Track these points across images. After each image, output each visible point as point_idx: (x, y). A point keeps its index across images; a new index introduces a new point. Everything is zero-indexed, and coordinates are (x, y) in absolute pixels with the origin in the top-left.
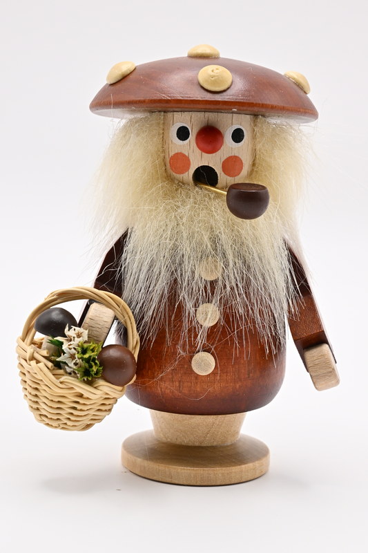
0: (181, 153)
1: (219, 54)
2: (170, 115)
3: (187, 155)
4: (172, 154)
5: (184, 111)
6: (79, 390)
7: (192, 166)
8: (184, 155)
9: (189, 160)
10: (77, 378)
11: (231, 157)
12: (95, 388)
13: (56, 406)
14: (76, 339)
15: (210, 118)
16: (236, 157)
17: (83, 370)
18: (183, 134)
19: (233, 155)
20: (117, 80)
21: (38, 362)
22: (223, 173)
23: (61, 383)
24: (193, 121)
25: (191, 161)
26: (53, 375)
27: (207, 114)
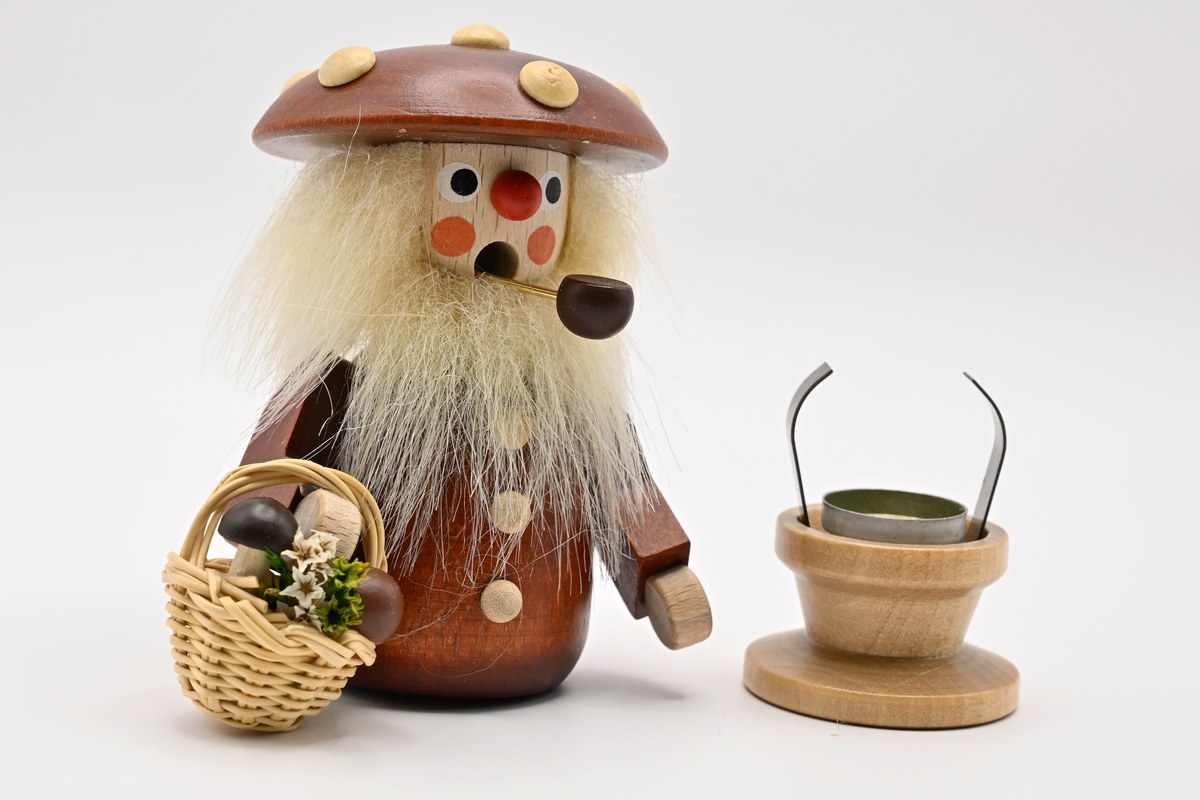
0: (458, 218)
1: (507, 44)
2: (436, 148)
3: (470, 220)
4: (438, 219)
5: (466, 142)
6: (314, 649)
7: (476, 243)
8: (463, 222)
9: (473, 231)
10: (315, 627)
11: (543, 227)
12: (344, 645)
13: (262, 683)
14: (322, 553)
15: (514, 156)
16: (548, 228)
17: (326, 613)
18: (464, 182)
19: (545, 224)
20: (350, 79)
21: (236, 599)
22: (527, 256)
23: (287, 636)
24: (482, 161)
25: (477, 233)
26: (271, 622)
27: (509, 149)
